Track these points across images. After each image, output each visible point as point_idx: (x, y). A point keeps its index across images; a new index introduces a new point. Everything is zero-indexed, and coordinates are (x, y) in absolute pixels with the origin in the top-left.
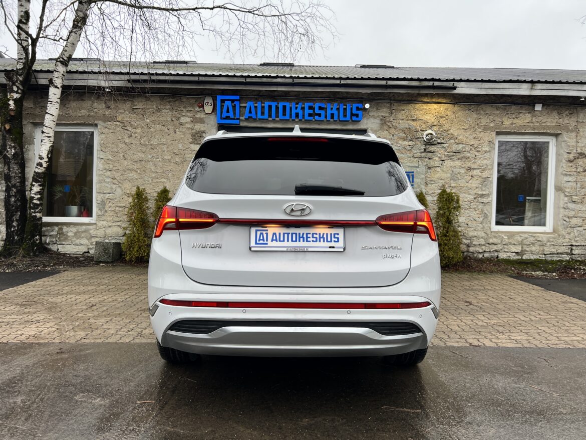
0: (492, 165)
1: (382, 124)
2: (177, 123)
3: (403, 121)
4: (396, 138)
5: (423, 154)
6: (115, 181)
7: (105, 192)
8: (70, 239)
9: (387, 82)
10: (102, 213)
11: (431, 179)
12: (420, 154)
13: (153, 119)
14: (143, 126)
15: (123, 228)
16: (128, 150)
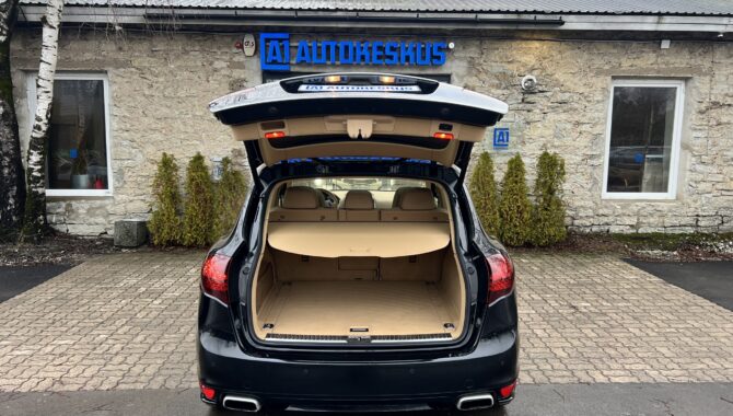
0: (606, 119)
1: (470, 68)
2: (210, 68)
3: (496, 64)
4: (487, 84)
5: (521, 106)
6: (134, 145)
7: (122, 158)
8: (82, 218)
9: (477, 16)
10: (121, 184)
11: (530, 137)
12: (517, 106)
13: (179, 64)
14: (167, 73)
15: (147, 202)
16: (149, 104)
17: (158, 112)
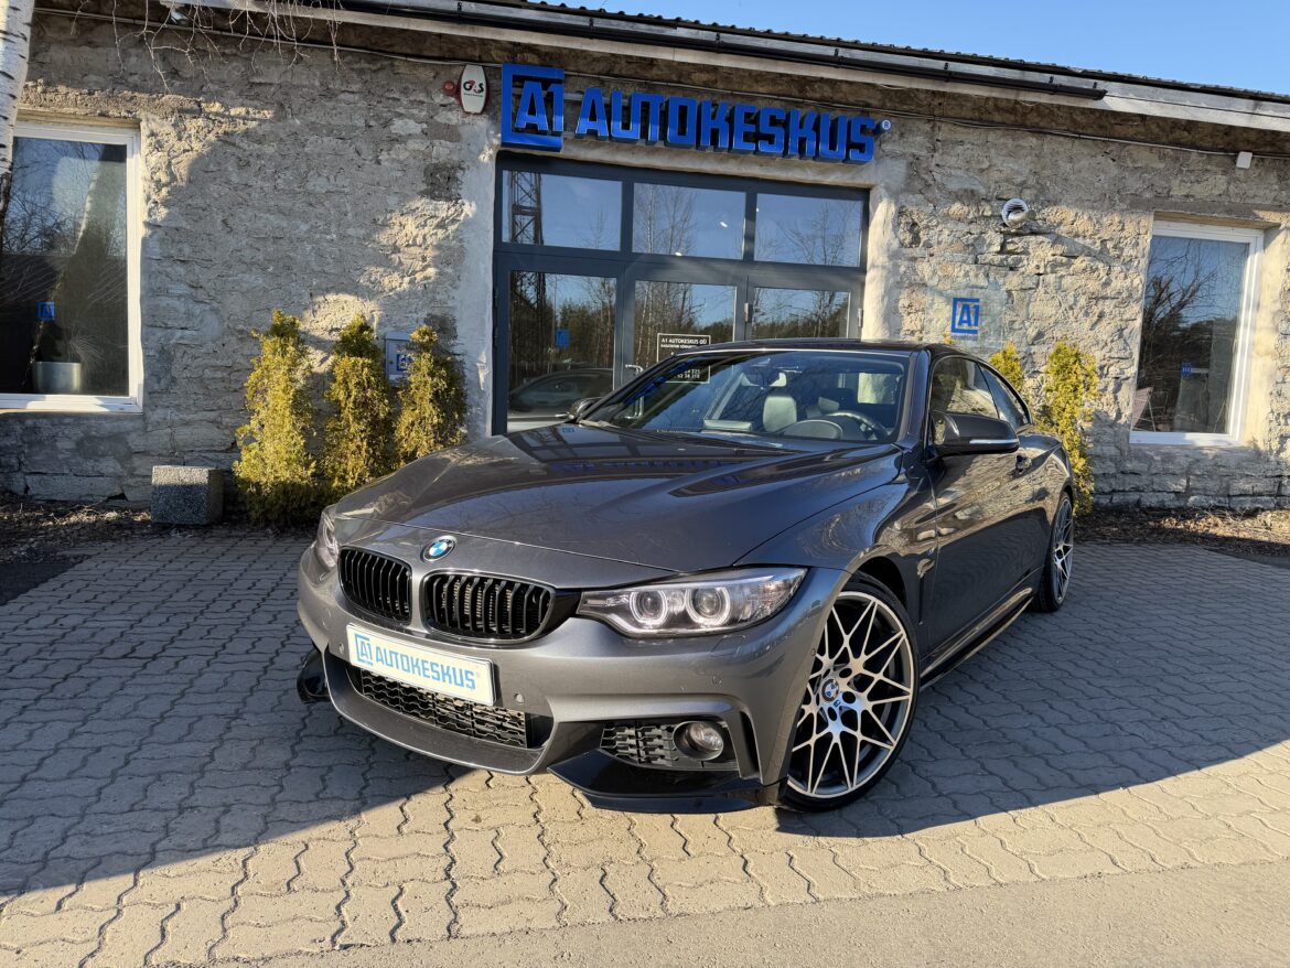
1: (910, 177)
4: (940, 211)
5: (999, 258)
6: (201, 294)
7: (170, 323)
8: (65, 459)
9: (947, 65)
10: (163, 384)
11: (1013, 318)
12: (992, 257)
14: (283, 136)
15: (226, 427)
16: (238, 204)
17: (260, 224)
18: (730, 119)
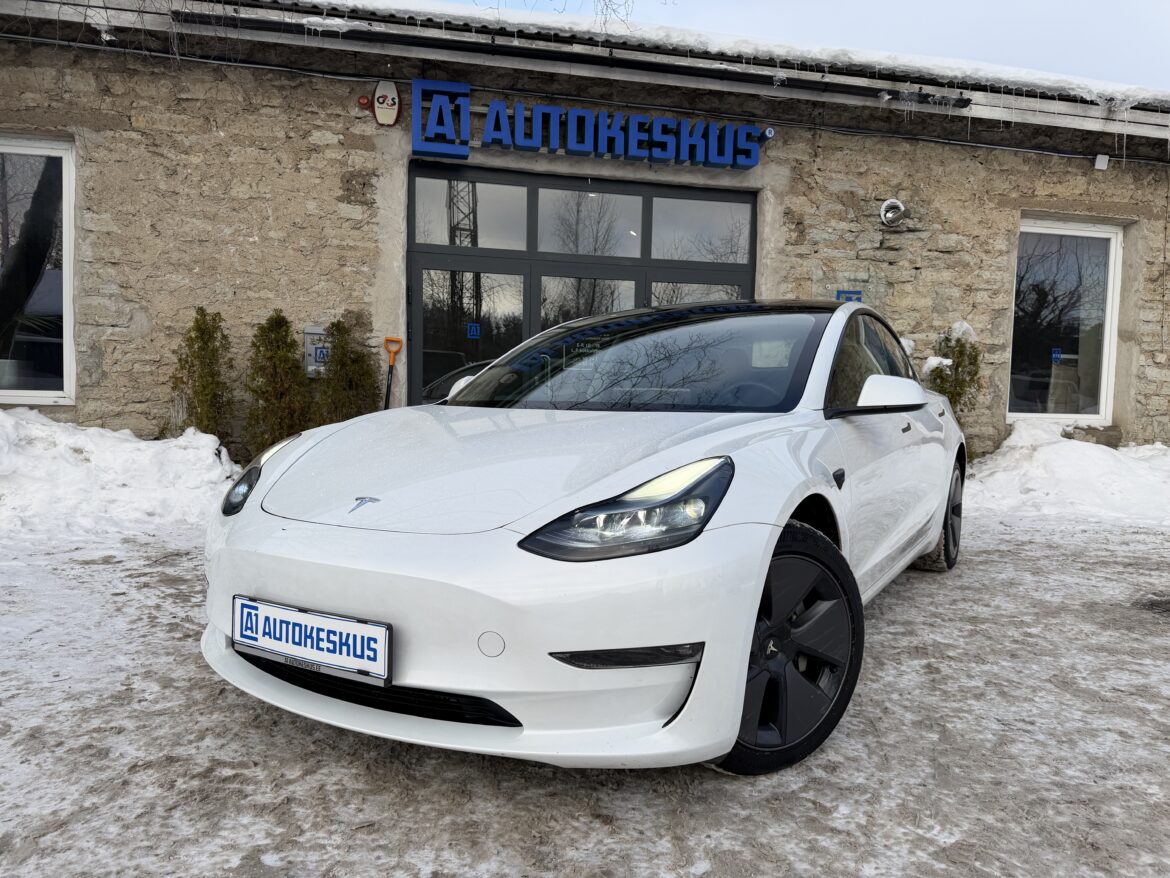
0: (1012, 282)
1: (794, 180)
2: (303, 144)
3: (839, 176)
4: (823, 211)
5: (879, 254)
6: (130, 294)
7: (101, 321)
9: (822, 76)
10: (95, 377)
11: (894, 309)
12: (872, 253)
13: (237, 132)
14: (209, 147)
15: (154, 418)
16: (166, 210)
17: (186, 228)
18: (625, 129)
